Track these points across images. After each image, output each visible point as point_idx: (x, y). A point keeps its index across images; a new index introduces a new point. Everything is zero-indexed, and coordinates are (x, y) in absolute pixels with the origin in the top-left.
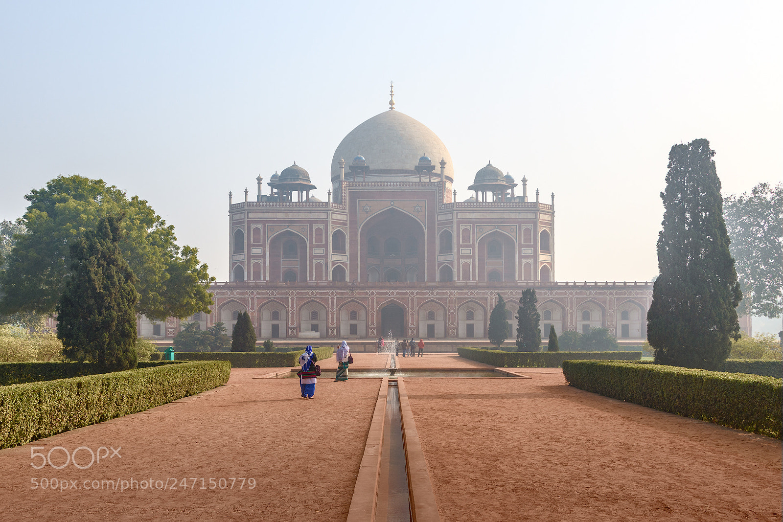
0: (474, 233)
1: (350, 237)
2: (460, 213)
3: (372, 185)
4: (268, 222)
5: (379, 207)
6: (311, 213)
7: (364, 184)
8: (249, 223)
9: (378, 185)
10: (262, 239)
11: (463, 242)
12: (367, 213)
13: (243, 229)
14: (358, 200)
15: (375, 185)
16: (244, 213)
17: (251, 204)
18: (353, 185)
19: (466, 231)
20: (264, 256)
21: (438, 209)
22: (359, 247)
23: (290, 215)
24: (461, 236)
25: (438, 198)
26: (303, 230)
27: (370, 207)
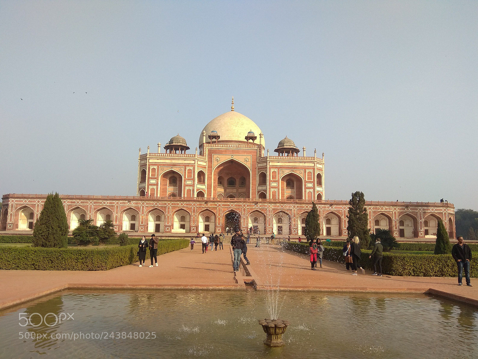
0: (278, 174)
1: (208, 175)
2: (271, 162)
3: (221, 146)
4: (160, 165)
5: (224, 158)
6: (185, 160)
7: (216, 145)
8: (149, 165)
10: (156, 174)
11: (272, 179)
12: (218, 162)
13: (146, 169)
14: (213, 154)
16: (146, 159)
18: (210, 146)
19: (274, 172)
20: (157, 185)
22: (212, 181)
24: (271, 175)
25: (258, 154)
26: (181, 170)
27: (220, 158)
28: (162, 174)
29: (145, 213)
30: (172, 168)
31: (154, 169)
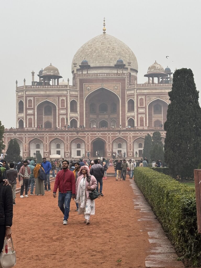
0: (146, 101)
1: (80, 103)
2: (138, 90)
3: (91, 76)
4: (36, 96)
5: (95, 87)
6: (59, 91)
7: (87, 75)
8: (26, 97)
9: (94, 75)
10: (33, 105)
11: (140, 106)
12: (89, 91)
13: (23, 100)
14: (84, 84)
15: (93, 75)
16: (23, 92)
17: (27, 87)
18: (81, 76)
19: (142, 99)
20: (34, 115)
21: (127, 88)
22: (84, 109)
23: (48, 93)
24: (139, 102)
25: (126, 82)
26: (55, 100)
27: (90, 87)
28: (38, 105)
29: (28, 142)
30: (46, 98)
31: (30, 101)
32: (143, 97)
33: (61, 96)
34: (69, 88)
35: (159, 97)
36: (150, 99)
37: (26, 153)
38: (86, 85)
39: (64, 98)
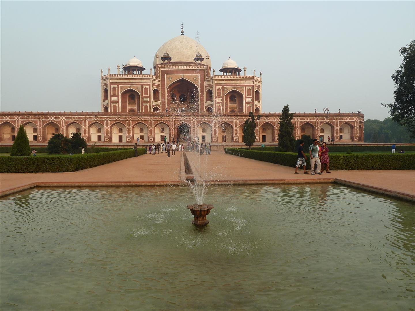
0: (223, 91)
1: (161, 92)
2: (216, 80)
3: (172, 67)
4: (120, 84)
5: (176, 78)
6: (142, 80)
7: (168, 66)
8: (111, 85)
10: (117, 93)
11: (218, 95)
12: (170, 81)
13: (108, 88)
14: (166, 74)
15: (174, 67)
16: (108, 80)
17: (112, 75)
18: (163, 67)
20: (118, 102)
21: (205, 79)
22: (166, 98)
23: (132, 81)
24: (217, 92)
25: (205, 73)
26: (138, 89)
27: (172, 78)
28: (122, 92)
29: (109, 126)
30: (130, 87)
31: (114, 88)
32: (221, 88)
33: (144, 85)
34: (151, 78)
35: (235, 88)
36: (227, 89)
37: (107, 137)
38: (167, 76)
39: (147, 87)
